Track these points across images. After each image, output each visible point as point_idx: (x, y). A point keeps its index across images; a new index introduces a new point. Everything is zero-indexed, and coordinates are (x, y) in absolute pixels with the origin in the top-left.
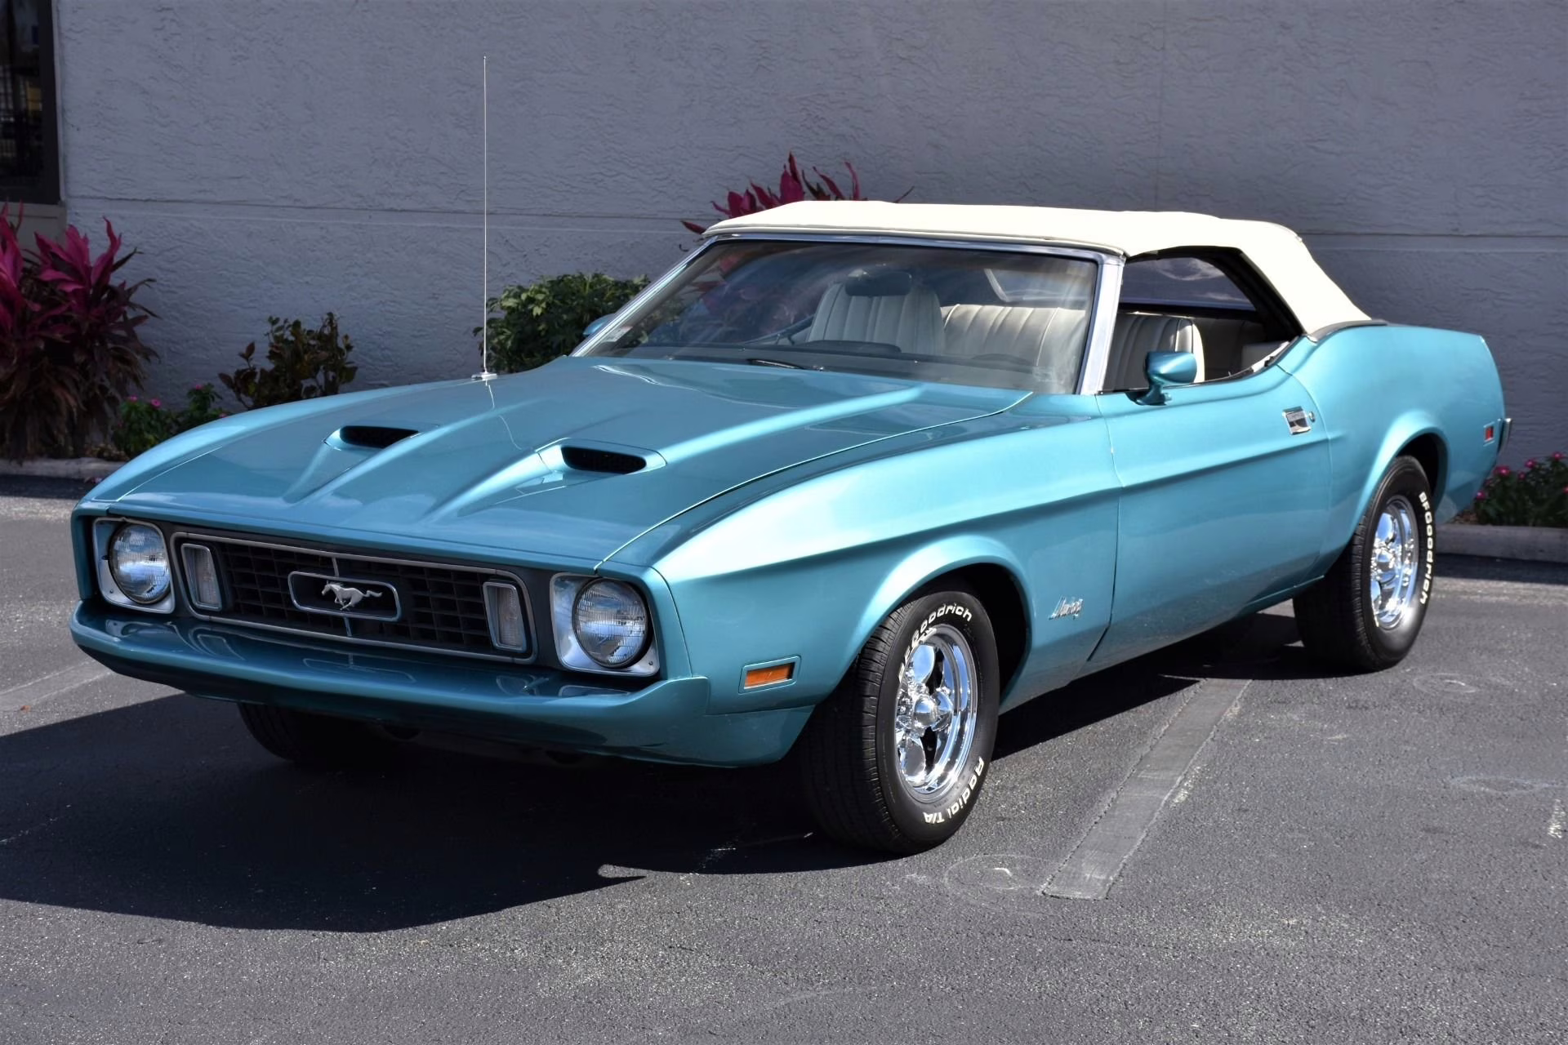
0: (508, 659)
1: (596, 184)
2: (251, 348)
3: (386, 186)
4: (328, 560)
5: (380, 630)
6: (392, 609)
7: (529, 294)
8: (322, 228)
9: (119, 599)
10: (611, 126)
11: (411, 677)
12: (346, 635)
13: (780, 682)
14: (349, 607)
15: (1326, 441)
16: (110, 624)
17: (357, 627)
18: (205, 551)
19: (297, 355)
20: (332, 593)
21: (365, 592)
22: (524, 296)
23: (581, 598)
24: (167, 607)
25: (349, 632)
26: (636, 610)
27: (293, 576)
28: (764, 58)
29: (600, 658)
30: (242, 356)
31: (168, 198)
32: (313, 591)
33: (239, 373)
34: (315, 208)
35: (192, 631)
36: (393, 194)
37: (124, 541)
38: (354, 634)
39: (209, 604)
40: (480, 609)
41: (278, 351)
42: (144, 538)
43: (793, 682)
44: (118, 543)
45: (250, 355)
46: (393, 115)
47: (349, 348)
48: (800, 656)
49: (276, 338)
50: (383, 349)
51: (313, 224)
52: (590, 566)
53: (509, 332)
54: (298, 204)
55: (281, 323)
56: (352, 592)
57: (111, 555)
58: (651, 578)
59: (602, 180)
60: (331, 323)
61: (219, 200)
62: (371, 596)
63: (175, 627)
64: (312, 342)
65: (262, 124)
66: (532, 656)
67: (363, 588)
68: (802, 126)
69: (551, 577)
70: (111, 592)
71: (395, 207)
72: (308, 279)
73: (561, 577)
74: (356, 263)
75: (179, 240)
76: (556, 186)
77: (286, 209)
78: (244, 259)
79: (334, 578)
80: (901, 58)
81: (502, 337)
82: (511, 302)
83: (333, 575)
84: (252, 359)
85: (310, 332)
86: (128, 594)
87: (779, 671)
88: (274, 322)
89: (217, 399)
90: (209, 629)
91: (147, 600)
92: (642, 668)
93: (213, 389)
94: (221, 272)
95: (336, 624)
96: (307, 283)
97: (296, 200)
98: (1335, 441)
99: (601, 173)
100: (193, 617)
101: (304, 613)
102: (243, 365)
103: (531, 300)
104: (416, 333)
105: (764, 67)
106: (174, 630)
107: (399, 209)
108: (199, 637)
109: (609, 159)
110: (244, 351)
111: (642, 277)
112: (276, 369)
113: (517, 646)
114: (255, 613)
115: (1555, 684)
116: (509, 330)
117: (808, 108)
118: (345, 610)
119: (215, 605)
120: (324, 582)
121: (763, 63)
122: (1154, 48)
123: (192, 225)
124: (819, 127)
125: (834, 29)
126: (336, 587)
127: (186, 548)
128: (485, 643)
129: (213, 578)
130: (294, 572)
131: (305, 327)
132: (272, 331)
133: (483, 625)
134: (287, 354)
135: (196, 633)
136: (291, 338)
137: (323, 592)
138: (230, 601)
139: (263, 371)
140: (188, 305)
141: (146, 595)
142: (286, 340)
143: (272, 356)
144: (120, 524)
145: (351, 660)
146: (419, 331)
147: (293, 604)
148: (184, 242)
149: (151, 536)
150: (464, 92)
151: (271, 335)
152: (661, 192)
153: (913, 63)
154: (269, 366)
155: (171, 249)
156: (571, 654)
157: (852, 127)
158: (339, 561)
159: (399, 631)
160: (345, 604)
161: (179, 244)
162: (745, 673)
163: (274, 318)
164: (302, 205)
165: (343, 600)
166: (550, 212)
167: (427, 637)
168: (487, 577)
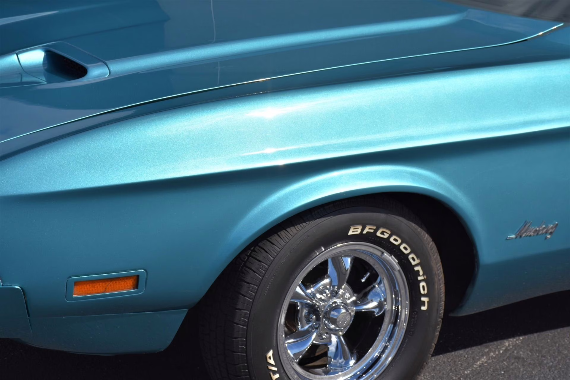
13: (123, 292)
43: (139, 292)
48: (146, 269)
87: (122, 282)
162: (72, 284)
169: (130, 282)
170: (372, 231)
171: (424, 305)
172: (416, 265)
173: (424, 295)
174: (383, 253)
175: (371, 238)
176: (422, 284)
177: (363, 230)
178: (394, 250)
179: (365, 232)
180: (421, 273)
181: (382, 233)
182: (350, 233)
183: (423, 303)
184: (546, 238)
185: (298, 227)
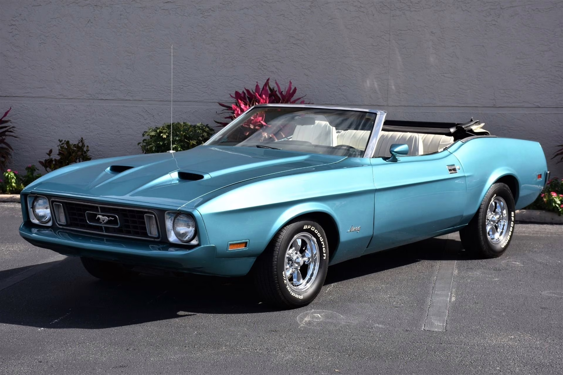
0: (153, 239)
1: (180, 89)
2: (51, 151)
3: (100, 90)
4: (97, 207)
5: (115, 230)
6: (117, 224)
7: (160, 130)
8: (75, 106)
9: (36, 221)
10: (185, 68)
11: (123, 245)
12: (103, 232)
13: (242, 248)
14: (104, 223)
15: (464, 177)
16: (33, 230)
17: (107, 230)
18: (60, 205)
19: (70, 154)
20: (99, 218)
21: (109, 218)
22: (158, 131)
23: (175, 219)
24: (50, 224)
25: (104, 232)
26: (191, 223)
27: (87, 213)
28: (243, 43)
29: (181, 239)
30: (48, 154)
31: (14, 95)
32: (93, 218)
33: (46, 160)
34: (72, 99)
35: (58, 231)
36: (102, 94)
37: (37, 202)
38: (106, 232)
39: (62, 223)
40: (144, 223)
41: (62, 152)
42: (43, 201)
43: (247, 249)
44: (35, 203)
45: (50, 154)
46: (102, 64)
47: (88, 150)
48: (249, 240)
49: (61, 147)
50: (98, 151)
51: (71, 105)
52: (176, 209)
53: (154, 144)
54: (65, 97)
55: (63, 142)
56: (105, 218)
57: (33, 207)
58: (196, 213)
59: (183, 88)
60: (82, 141)
61: (34, 96)
62: (111, 219)
63: (52, 230)
64: (75, 149)
65: (51, 68)
66: (160, 238)
67: (108, 216)
68: (258, 68)
69: (165, 212)
70: (33, 219)
71: (104, 98)
72: (69, 125)
73: (168, 212)
74: (88, 119)
75: (19, 111)
76: (165, 90)
77: (61, 99)
78: (44, 118)
79: (99, 213)
80: (294, 43)
81: (151, 146)
82: (153, 134)
83: (99, 212)
84: (51, 155)
85: (74, 145)
86: (38, 220)
87: (242, 244)
88: (60, 141)
89: (37, 171)
90: (62, 231)
91: (44, 222)
92: (194, 242)
93: (35, 167)
94: (35, 123)
95: (100, 229)
96: (69, 127)
97: (64, 96)
98: (468, 176)
99: (182, 85)
100: (58, 227)
101: (91, 225)
102: (48, 157)
103: (161, 132)
104: (111, 145)
105: (243, 47)
106: (52, 231)
107: (105, 99)
108: (59, 233)
109: (185, 80)
110: (48, 152)
111: (200, 124)
112: (61, 159)
113: (155, 235)
114: (77, 226)
115: (560, 262)
116: (154, 143)
117: (260, 61)
118: (103, 224)
119: (64, 223)
120: (96, 215)
121: (243, 45)
122: (386, 40)
123: (23, 105)
124: (264, 68)
125: (269, 33)
126: (100, 216)
127: (55, 204)
128: (146, 235)
129: (63, 214)
130: (87, 212)
131: (71, 143)
132: (60, 145)
133: (145, 228)
134: (66, 153)
135: (58, 232)
136: (66, 147)
137: (96, 218)
138: (69, 222)
139: (55, 160)
140: (22, 136)
141: (44, 220)
142: (65, 148)
143: (60, 154)
144: (36, 197)
145: (105, 241)
146: (113, 144)
147: (87, 222)
148: (20, 112)
149: (45, 200)
150: (130, 56)
151: (59, 147)
152: (205, 92)
153: (298, 45)
154: (58, 158)
155: (16, 114)
156: (172, 238)
157: (276, 68)
158: (100, 207)
159: (119, 231)
160: (103, 222)
161: (18, 112)
162: (229, 245)
163: (61, 140)
164: (67, 98)
165: (103, 220)
166: (163, 100)
167: (129, 233)
168: (146, 212)
169: (244, 245)
170: (310, 228)
171: (324, 257)
172: (322, 241)
173: (324, 253)
174: (312, 237)
175: (308, 231)
176: (324, 249)
177: (307, 227)
178: (315, 235)
179: (308, 228)
180: (323, 244)
181: (313, 229)
182: (304, 228)
183: (324, 256)
184: (357, 232)
185: (290, 226)
